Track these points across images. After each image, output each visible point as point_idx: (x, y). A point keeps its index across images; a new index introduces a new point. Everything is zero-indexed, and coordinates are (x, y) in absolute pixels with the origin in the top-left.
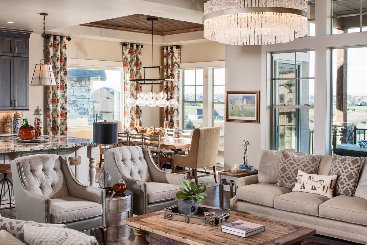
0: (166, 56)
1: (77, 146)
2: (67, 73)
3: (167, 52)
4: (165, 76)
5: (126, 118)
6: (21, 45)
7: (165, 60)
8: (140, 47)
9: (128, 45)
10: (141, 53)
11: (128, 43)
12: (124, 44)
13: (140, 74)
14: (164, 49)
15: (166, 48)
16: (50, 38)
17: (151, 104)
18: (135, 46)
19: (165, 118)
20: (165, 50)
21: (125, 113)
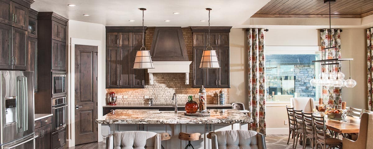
0: (369, 38)
1: (222, 122)
2: (265, 58)
3: (370, 34)
4: (369, 56)
5: (325, 96)
6: (223, 38)
7: (368, 41)
8: (339, 31)
9: (325, 30)
10: (340, 37)
11: (325, 29)
12: (322, 31)
13: (339, 56)
14: (366, 31)
15: (369, 31)
16: (249, 31)
17: (328, 84)
18: (333, 31)
19: (369, 96)
20: (368, 32)
21: (323, 91)
